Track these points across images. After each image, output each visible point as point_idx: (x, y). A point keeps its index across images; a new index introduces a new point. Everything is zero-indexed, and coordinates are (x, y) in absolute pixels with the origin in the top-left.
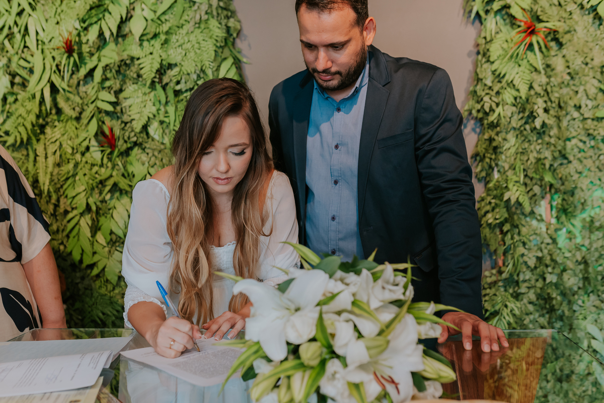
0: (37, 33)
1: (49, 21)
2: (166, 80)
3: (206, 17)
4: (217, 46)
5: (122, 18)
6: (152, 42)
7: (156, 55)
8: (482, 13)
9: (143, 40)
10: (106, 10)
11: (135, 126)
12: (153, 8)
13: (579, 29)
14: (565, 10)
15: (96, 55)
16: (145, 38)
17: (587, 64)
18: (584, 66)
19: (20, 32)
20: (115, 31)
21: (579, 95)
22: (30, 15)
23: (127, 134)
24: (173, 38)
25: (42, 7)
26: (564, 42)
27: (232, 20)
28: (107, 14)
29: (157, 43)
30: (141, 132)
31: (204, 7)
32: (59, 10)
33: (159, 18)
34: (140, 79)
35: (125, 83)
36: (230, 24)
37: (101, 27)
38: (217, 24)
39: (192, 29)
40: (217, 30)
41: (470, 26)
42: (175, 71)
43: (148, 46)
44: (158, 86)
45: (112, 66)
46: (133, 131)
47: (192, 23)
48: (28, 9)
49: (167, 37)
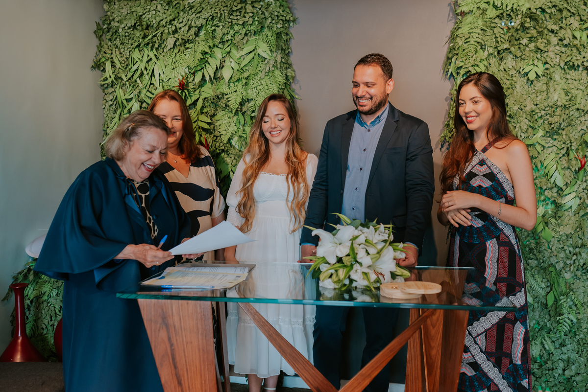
0: (160, 74)
1: (167, 67)
2: (244, 109)
3: (273, 69)
4: (279, 88)
5: (217, 67)
6: (236, 84)
7: (239, 93)
8: (454, 74)
9: (230, 82)
10: (207, 62)
11: (223, 139)
12: (238, 62)
13: (518, 86)
14: (509, 75)
15: (198, 91)
16: (232, 81)
17: (522, 109)
18: (520, 110)
19: (148, 74)
20: (212, 76)
21: (517, 129)
22: (156, 63)
23: (218, 144)
24: (251, 82)
25: (163, 58)
26: (507, 95)
27: (289, 70)
28: (207, 65)
29: (240, 85)
30: (227, 143)
31: (272, 62)
32: (174, 60)
33: (242, 69)
34: (228, 108)
35: (217, 110)
36: (289, 74)
37: (203, 73)
38: (280, 73)
39: (263, 76)
40: (280, 78)
41: (447, 81)
42: (252, 103)
43: (233, 86)
44: (240, 114)
45: (209, 98)
46: (221, 142)
47: (263, 72)
48: (154, 59)
49: (247, 81)
